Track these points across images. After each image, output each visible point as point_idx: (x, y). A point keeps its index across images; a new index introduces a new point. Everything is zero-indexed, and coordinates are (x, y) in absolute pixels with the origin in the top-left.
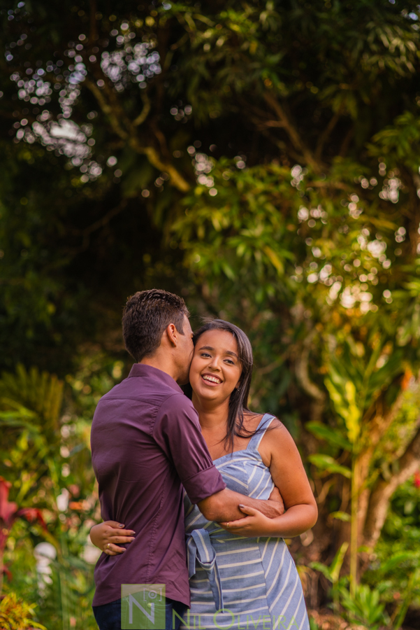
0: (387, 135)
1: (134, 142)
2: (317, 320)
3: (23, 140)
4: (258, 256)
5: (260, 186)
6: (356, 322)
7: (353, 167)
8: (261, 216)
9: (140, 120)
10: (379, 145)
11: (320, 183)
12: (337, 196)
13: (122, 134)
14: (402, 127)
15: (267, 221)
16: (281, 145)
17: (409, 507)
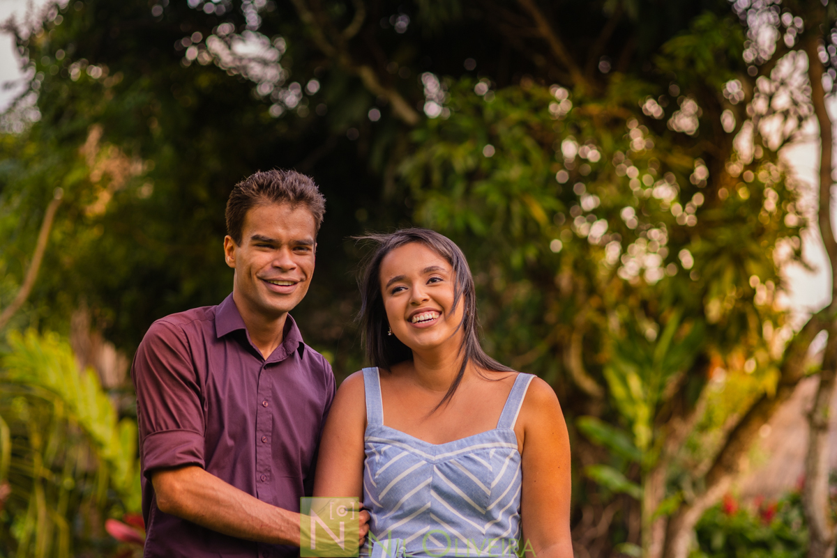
0: (681, 44)
1: (344, 60)
2: (592, 290)
3: (195, 62)
4: (516, 209)
5: (515, 115)
6: (646, 293)
7: (636, 86)
8: (514, 152)
9: (352, 30)
10: (671, 57)
11: (594, 108)
12: (616, 125)
13: (328, 49)
14: (702, 32)
15: (525, 159)
16: (540, 61)
17: (718, 541)
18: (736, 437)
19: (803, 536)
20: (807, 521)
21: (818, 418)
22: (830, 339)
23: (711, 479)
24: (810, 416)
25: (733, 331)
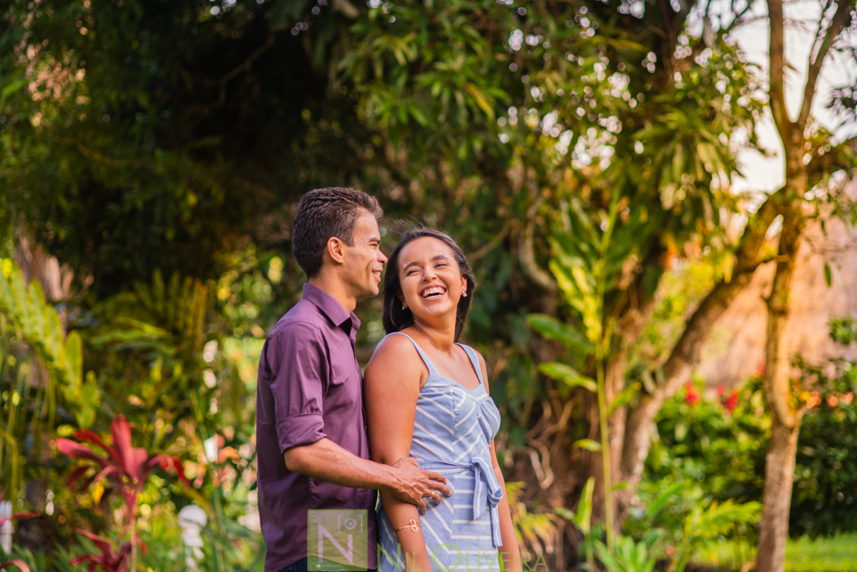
2: (543, 183)
4: (460, 97)
8: (459, 44)
15: (469, 50)
17: (681, 432)
18: (695, 324)
19: (766, 423)
20: (770, 407)
21: (777, 303)
22: (785, 223)
23: (670, 369)
24: (768, 301)
25: (686, 219)
